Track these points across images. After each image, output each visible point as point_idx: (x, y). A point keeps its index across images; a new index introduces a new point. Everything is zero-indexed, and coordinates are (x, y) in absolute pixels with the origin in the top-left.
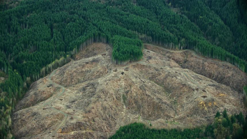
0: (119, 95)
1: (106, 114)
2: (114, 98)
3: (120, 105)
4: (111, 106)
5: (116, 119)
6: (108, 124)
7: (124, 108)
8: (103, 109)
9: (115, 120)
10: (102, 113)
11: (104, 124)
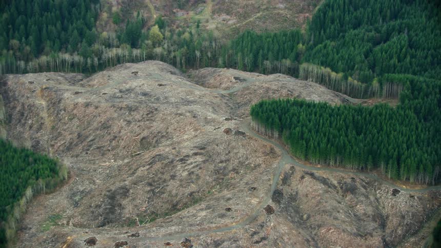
0: (157, 141)
1: (94, 134)
2: (140, 134)
3: (128, 152)
4: (120, 137)
5: (87, 153)
6: (71, 143)
7: (123, 160)
8: (102, 125)
9: (84, 153)
10: (92, 127)
11: (68, 137)
